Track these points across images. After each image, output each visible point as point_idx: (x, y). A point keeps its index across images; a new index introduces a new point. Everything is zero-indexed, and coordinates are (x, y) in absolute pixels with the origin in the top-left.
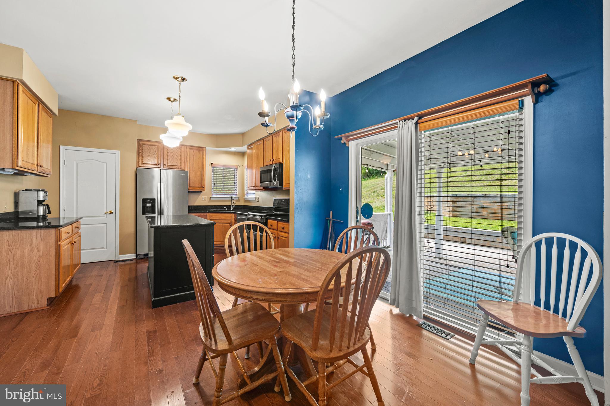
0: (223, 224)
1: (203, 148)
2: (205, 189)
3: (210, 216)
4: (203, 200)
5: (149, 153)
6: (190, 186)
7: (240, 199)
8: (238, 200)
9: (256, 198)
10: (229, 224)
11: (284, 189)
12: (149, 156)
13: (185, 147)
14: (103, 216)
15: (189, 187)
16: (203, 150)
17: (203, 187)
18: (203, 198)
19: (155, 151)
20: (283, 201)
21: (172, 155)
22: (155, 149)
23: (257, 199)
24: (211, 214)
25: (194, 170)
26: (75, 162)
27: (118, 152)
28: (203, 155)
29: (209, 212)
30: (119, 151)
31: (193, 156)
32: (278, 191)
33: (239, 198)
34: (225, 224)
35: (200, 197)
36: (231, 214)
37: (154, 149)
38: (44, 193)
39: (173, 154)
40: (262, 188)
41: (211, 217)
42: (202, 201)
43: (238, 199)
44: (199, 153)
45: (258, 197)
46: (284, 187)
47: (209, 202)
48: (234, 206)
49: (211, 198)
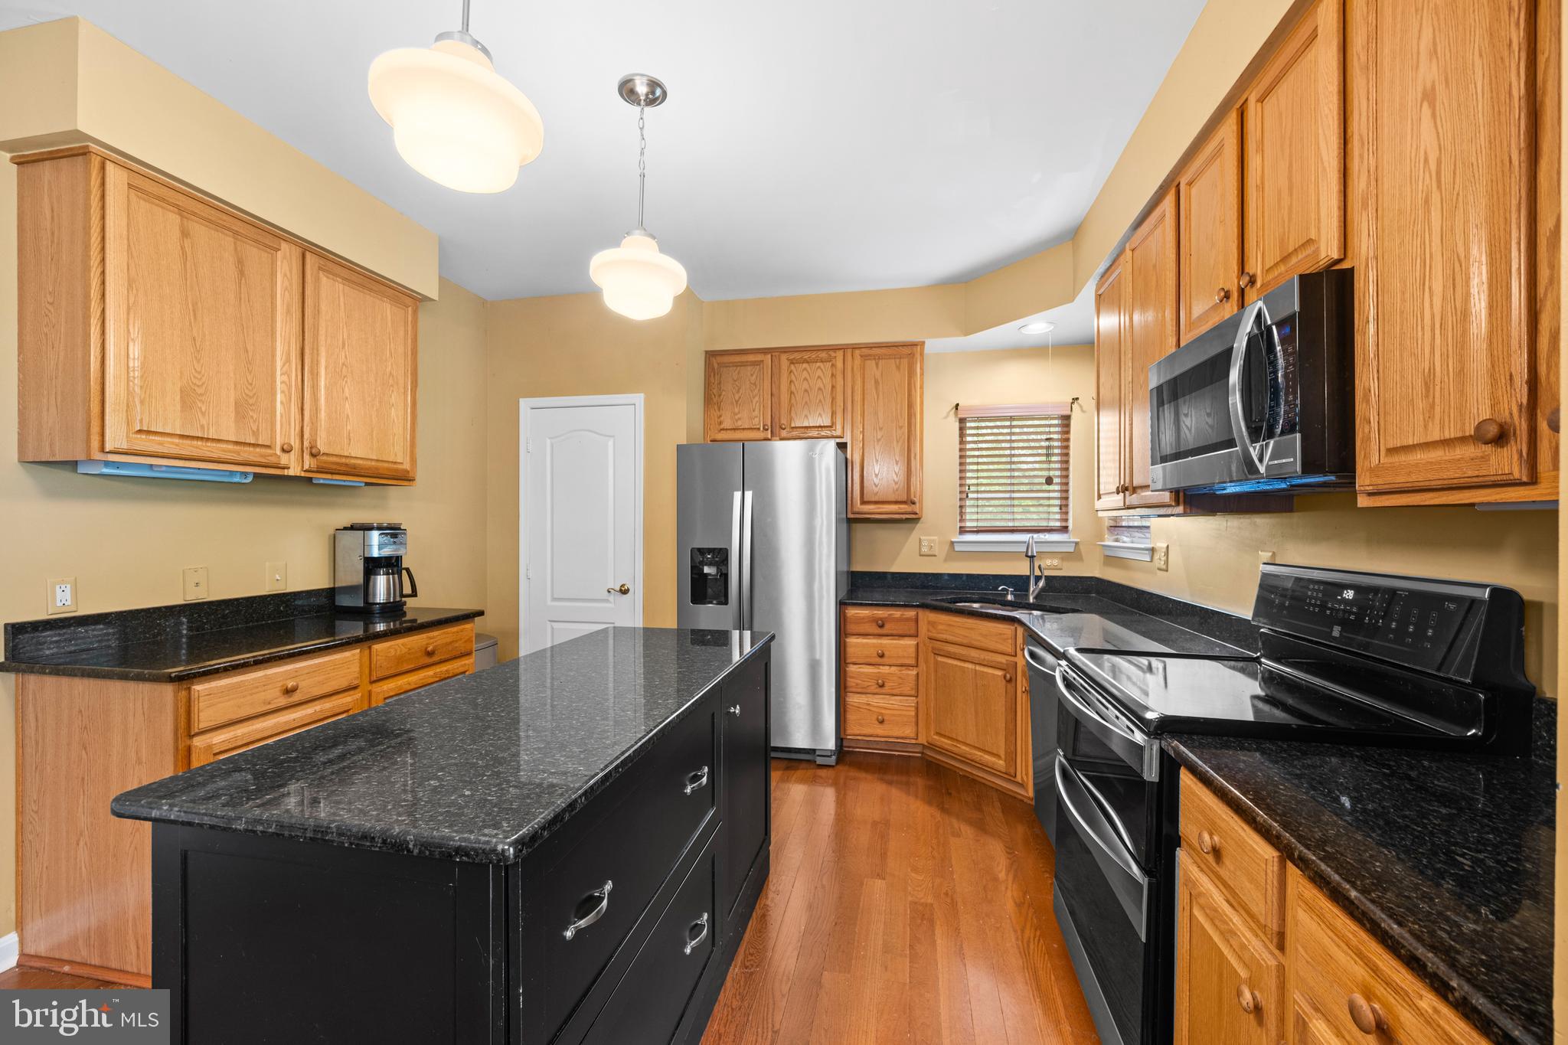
0: (978, 668)
1: (914, 345)
2: (921, 509)
3: (929, 623)
4: (925, 550)
5: (738, 392)
6: (865, 500)
7: (1081, 547)
8: (1075, 555)
9: (1153, 550)
10: (1000, 673)
11: (1363, 502)
12: (737, 402)
13: (849, 351)
14: (607, 601)
15: (863, 502)
16: (912, 355)
17: (914, 503)
18: (925, 543)
19: (755, 384)
20: (1349, 594)
21: (806, 391)
22: (754, 376)
23: (1156, 557)
24: (933, 616)
25: (879, 437)
26: (548, 441)
27: (639, 398)
28: (911, 373)
29: (924, 606)
30: (642, 395)
31: (877, 382)
32: (1295, 514)
33: (1077, 543)
34: (986, 670)
35: (910, 540)
36: (1013, 628)
37: (752, 375)
38: (381, 534)
39: (807, 387)
40: (1166, 497)
41: (931, 628)
42: (921, 555)
43: (1072, 550)
44: (898, 368)
45: (1161, 545)
46: (1363, 480)
47: (946, 560)
48: (1041, 584)
49: (952, 543)
